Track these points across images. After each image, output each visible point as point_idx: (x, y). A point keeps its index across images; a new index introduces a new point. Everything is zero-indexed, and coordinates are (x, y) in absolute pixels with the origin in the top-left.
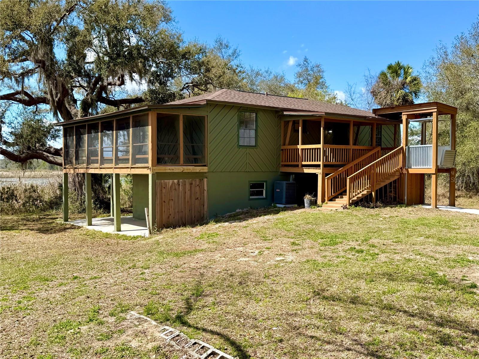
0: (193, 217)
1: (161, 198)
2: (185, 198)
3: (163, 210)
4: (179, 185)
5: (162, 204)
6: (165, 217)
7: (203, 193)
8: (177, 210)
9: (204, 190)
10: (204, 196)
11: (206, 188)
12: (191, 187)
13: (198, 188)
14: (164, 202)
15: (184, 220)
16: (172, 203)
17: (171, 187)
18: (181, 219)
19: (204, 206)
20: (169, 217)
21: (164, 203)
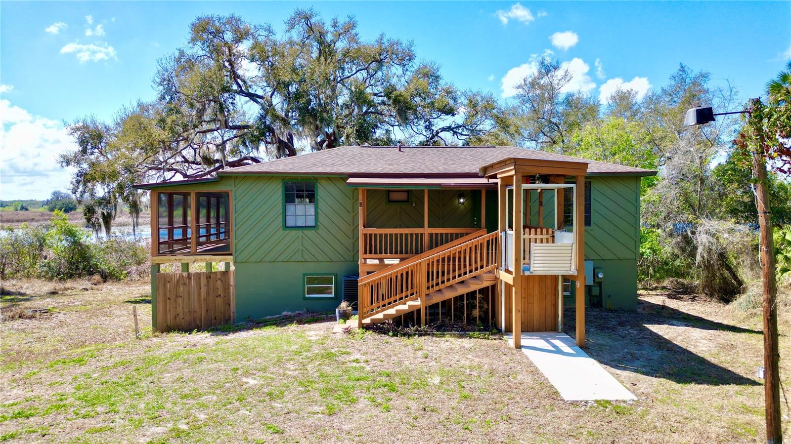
0: (213, 318)
1: (165, 294)
2: (199, 295)
3: (168, 310)
4: (191, 278)
5: (165, 302)
6: (170, 317)
7: (229, 289)
8: (186, 310)
9: (229, 285)
10: (229, 293)
11: (232, 282)
12: (208, 282)
13: (219, 283)
14: (169, 299)
15: (198, 322)
16: (180, 300)
17: (178, 281)
18: (195, 320)
19: (229, 305)
20: (176, 317)
21: (168, 301)
